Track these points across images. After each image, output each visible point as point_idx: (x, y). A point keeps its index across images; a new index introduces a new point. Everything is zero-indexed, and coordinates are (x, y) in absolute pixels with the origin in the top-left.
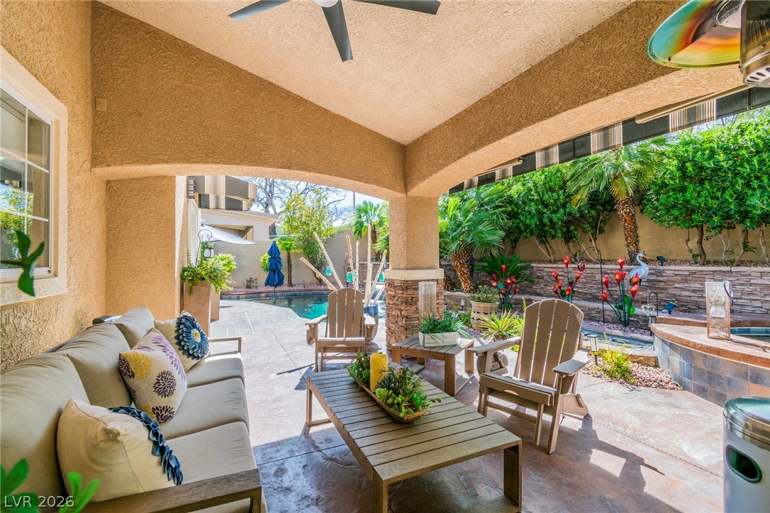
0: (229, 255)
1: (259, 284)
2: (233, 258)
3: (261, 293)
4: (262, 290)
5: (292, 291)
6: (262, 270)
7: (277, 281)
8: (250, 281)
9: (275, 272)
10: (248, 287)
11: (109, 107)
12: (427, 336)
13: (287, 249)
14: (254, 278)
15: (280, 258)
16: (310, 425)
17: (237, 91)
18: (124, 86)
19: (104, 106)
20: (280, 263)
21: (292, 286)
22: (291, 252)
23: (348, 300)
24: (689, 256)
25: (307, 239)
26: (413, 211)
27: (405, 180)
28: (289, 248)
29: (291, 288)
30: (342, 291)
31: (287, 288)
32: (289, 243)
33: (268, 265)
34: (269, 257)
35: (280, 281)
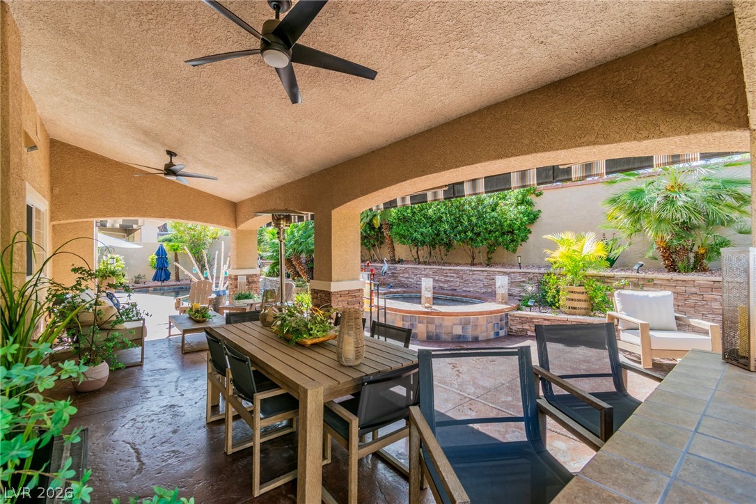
0: (118, 256)
1: (147, 280)
2: (121, 258)
3: (149, 287)
4: (150, 285)
5: (179, 285)
6: (150, 268)
7: (163, 276)
8: (139, 277)
9: (162, 269)
10: (137, 282)
11: (60, 191)
12: (236, 301)
13: (174, 250)
14: (142, 275)
15: (167, 258)
16: (170, 336)
17: (133, 179)
18: (68, 181)
19: (57, 191)
20: (166, 262)
21: (179, 281)
22: (178, 252)
23: (203, 287)
24: (413, 259)
25: (193, 242)
26: (241, 238)
27: (236, 221)
28: (177, 249)
29: (178, 283)
30: (200, 282)
31: (174, 283)
32: (177, 244)
33: (156, 264)
34: (156, 257)
35: (167, 277)
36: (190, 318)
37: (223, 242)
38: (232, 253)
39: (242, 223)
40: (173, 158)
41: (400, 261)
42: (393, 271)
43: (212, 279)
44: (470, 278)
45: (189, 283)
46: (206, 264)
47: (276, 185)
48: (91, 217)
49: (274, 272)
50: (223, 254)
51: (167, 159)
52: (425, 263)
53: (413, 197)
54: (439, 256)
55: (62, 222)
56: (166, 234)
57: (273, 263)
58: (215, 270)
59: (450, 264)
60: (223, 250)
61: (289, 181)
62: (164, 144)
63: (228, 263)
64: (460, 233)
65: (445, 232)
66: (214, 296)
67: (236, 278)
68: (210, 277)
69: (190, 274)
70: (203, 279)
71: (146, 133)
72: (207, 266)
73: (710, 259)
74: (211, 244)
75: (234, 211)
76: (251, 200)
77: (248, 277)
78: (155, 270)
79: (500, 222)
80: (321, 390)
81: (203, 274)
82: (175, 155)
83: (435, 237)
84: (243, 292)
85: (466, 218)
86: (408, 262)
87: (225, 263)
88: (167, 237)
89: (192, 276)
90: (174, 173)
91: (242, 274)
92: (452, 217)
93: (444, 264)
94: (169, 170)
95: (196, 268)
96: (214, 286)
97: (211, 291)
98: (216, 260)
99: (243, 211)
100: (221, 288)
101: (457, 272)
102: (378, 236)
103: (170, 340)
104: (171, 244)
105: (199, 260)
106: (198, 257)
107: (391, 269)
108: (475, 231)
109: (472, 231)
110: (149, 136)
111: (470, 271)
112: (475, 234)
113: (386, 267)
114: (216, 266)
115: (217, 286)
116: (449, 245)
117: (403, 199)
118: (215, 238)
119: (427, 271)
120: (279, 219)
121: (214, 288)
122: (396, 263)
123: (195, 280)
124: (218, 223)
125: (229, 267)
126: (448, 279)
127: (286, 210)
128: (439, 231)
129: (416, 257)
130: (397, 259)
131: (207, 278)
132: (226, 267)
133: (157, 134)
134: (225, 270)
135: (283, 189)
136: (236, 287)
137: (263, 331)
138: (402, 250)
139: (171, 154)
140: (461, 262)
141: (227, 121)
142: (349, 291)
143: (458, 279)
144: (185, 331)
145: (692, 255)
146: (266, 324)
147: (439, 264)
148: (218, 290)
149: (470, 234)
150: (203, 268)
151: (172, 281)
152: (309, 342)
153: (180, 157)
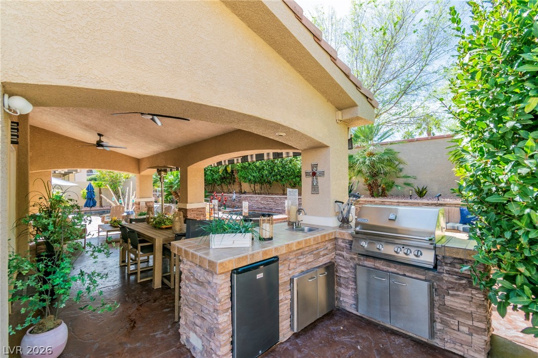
4: (82, 210)
6: (82, 198)
7: (92, 204)
9: (91, 199)
12: (139, 217)
13: (99, 186)
15: (94, 192)
16: (99, 236)
20: (94, 194)
21: (102, 207)
22: (101, 187)
23: (119, 209)
24: (251, 191)
25: (112, 181)
26: (142, 180)
27: (139, 170)
28: (101, 186)
29: (102, 208)
30: (117, 207)
31: (99, 208)
32: (100, 182)
33: (86, 196)
34: (87, 191)
35: (94, 205)
36: (111, 225)
37: (131, 182)
38: (138, 189)
39: (143, 171)
40: (101, 137)
41: (245, 193)
42: (239, 199)
43: (125, 205)
44: (279, 202)
45: (109, 208)
46: (121, 196)
47: (161, 151)
48: (51, 169)
49: (167, 200)
50: (131, 189)
51: (98, 138)
52: (259, 194)
53: (229, 161)
54: (266, 190)
55: (34, 172)
56: (91, 175)
57: (167, 195)
58: (126, 199)
59: (272, 194)
60: (131, 187)
61: (168, 150)
62: (96, 131)
63: (134, 195)
64: (274, 176)
65: (266, 175)
66: (125, 214)
67: (139, 204)
68: (123, 203)
69: (110, 202)
70: (119, 204)
71: (86, 126)
72: (121, 197)
73: (388, 190)
74: (125, 182)
75: (138, 164)
76: (148, 158)
77: (146, 203)
78: (86, 200)
79: (293, 170)
80: (162, 239)
81: (118, 201)
82: (102, 135)
83: (261, 178)
84: (143, 212)
85: (276, 168)
86: (249, 193)
87: (133, 195)
88: (93, 176)
89: (112, 203)
90: (102, 146)
91: (143, 201)
92: (270, 167)
93: (269, 194)
94: (99, 144)
95: (114, 198)
96: (125, 209)
97: (124, 212)
98: (127, 193)
99: (144, 164)
100: (131, 210)
101: (272, 198)
102: (232, 177)
103: (99, 238)
104: (97, 182)
105: (116, 193)
106: (116, 191)
107: (238, 198)
108: (282, 175)
109: (280, 175)
110: (88, 127)
111: (280, 198)
112: (282, 176)
113: (234, 196)
114: (127, 196)
115: (128, 209)
116: (269, 183)
117: (225, 161)
118: (128, 178)
119: (258, 198)
120: (161, 171)
121: (126, 210)
122: (242, 194)
123: (114, 205)
124: (128, 171)
125: (135, 197)
126: (268, 203)
127: (164, 167)
128: (263, 175)
129: (254, 190)
130: (243, 191)
131: (121, 204)
132: (133, 197)
133: (93, 127)
134: (133, 199)
135: (164, 154)
136: (139, 209)
137: (147, 225)
138: (246, 186)
139: (100, 135)
140: (279, 193)
141: (130, 125)
142: (197, 208)
143: (273, 203)
144: (108, 231)
145: (380, 188)
146: (148, 223)
147: (266, 194)
148: (128, 211)
149: (279, 177)
150: (118, 198)
151: (97, 207)
152: (164, 227)
153: (105, 136)
